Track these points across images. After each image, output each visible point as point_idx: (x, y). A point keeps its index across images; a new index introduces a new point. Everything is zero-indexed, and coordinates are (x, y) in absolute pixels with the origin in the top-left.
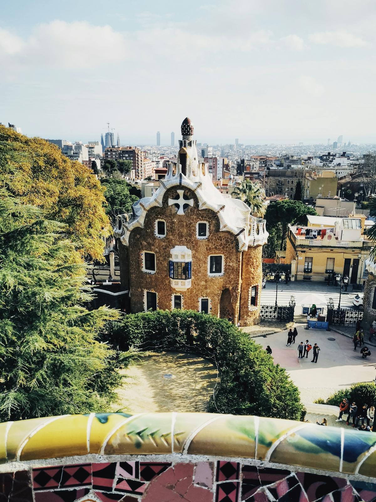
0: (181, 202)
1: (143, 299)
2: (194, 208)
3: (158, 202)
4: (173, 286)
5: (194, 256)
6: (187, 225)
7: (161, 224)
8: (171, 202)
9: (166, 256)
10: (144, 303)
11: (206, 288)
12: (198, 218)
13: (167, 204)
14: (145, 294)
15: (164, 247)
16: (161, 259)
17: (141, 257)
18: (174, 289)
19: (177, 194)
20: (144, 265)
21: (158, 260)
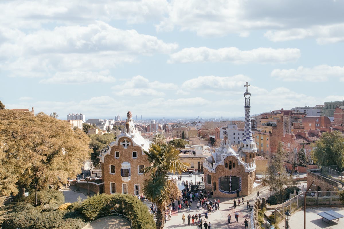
0: (126, 143)
1: (110, 186)
2: (131, 146)
3: (116, 144)
4: (123, 180)
5: (131, 166)
6: (128, 153)
7: (117, 153)
8: (121, 144)
9: (119, 166)
10: (110, 188)
11: (137, 180)
12: (133, 150)
13: (120, 144)
14: (111, 184)
15: (119, 163)
16: (117, 168)
17: (109, 167)
18: (123, 181)
19: (124, 141)
20: (110, 171)
21: (116, 168)
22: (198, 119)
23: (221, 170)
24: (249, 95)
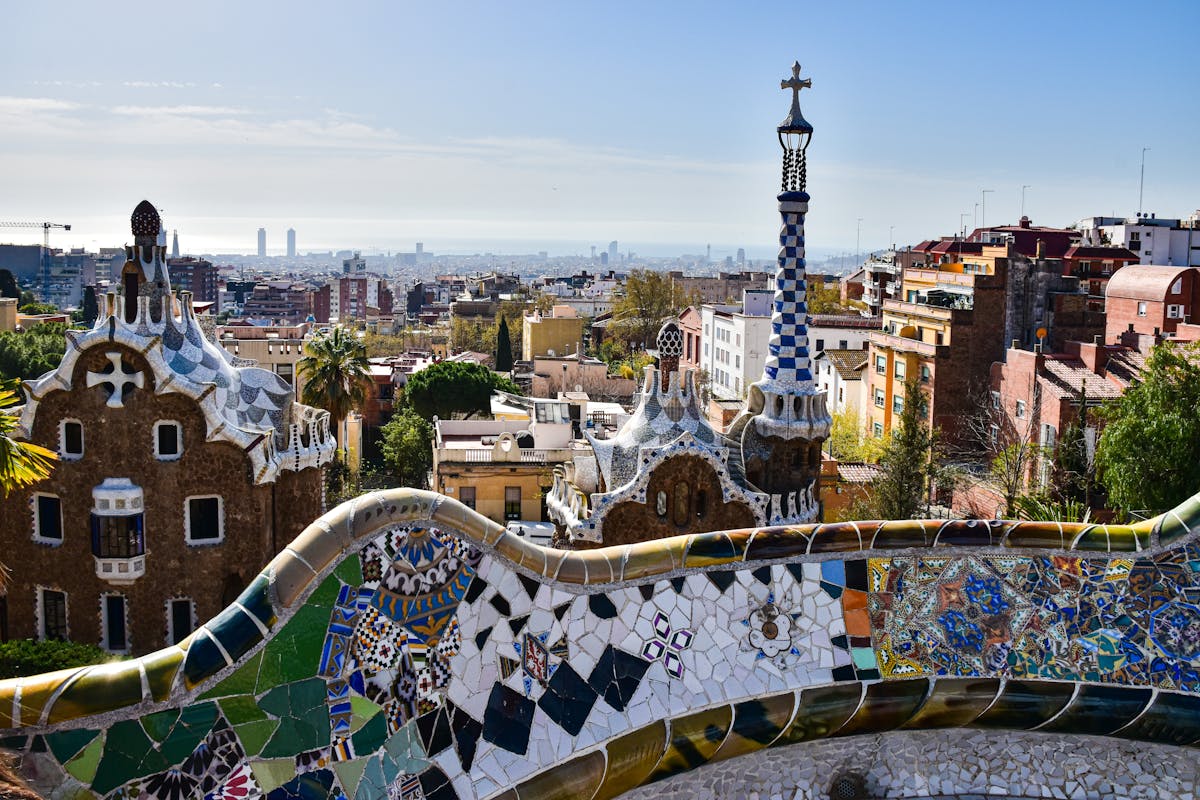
0: (118, 378)
1: (34, 608)
2: (145, 389)
3: (62, 381)
4: (101, 574)
5: (148, 501)
6: (130, 431)
7: (73, 432)
8: (93, 379)
9: (84, 502)
10: (37, 619)
11: (182, 576)
12: (155, 414)
13: (85, 383)
14: (40, 597)
15: (79, 482)
16: (73, 510)
17: (30, 507)
18: (105, 582)
19: (106, 363)
20: (36, 528)
21: (67, 513)
23: (635, 528)
24: (807, 135)
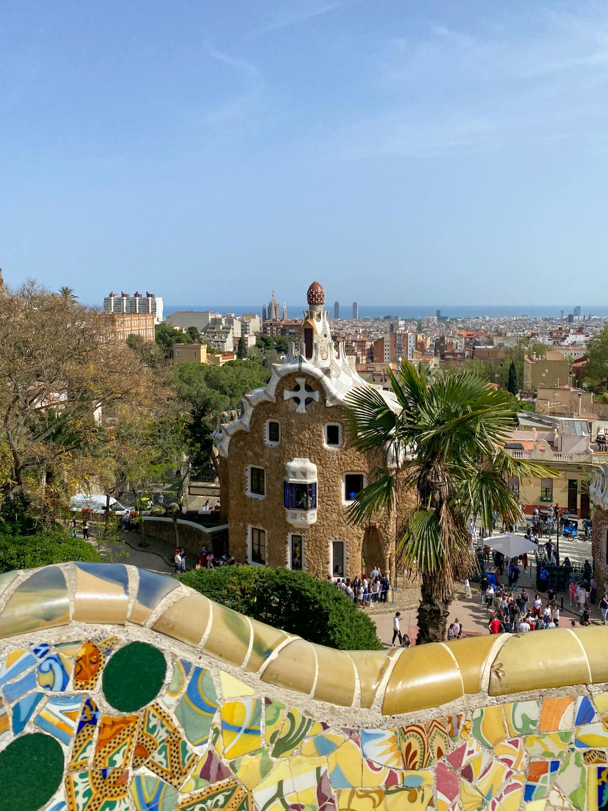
0: (303, 394)
1: (245, 539)
2: (321, 403)
3: (269, 396)
4: (290, 520)
5: (320, 474)
6: (309, 429)
7: (274, 428)
8: (288, 395)
9: (279, 473)
10: (247, 546)
11: (339, 526)
12: (326, 418)
13: (282, 397)
14: (249, 532)
15: (277, 460)
16: (273, 477)
17: (246, 474)
18: (291, 525)
19: (296, 384)
20: (249, 487)
21: (269, 479)
22: (576, 318)
